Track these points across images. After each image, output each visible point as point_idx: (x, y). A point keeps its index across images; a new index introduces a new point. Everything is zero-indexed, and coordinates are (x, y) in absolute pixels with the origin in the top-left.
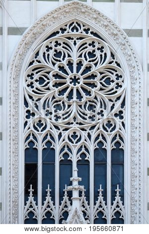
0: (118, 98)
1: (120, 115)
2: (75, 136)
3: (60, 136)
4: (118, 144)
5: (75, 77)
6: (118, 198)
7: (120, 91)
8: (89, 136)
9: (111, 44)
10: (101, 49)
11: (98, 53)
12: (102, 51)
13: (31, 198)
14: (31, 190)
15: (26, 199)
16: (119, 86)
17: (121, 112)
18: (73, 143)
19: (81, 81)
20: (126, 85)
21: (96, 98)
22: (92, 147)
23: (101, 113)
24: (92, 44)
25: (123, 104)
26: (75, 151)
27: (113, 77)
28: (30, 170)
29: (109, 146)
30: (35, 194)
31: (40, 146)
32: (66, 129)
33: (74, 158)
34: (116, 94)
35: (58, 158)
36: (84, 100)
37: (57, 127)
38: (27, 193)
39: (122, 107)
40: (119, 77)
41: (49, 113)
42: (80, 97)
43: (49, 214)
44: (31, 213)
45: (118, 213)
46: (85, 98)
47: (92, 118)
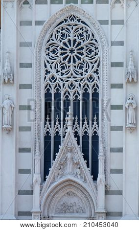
0: (96, 62)
1: (96, 72)
2: (72, 85)
3: (64, 85)
4: (95, 90)
5: (70, 50)
6: (95, 123)
7: (97, 57)
8: (80, 85)
9: (92, 29)
10: (87, 32)
11: (85, 34)
12: (87, 33)
13: (48, 123)
14: (48, 118)
15: (45, 124)
16: (96, 54)
17: (97, 70)
18: (71, 89)
19: (75, 51)
20: (100, 54)
21: (83, 62)
22: (81, 91)
23: (86, 71)
24: (82, 29)
27: (93, 49)
28: (48, 105)
29: (90, 91)
30: (50, 121)
31: (53, 92)
32: (67, 81)
33: (71, 98)
34: (95, 59)
35: (63, 98)
36: (77, 63)
37: (62, 80)
38: (46, 120)
39: (98, 67)
40: (96, 48)
41: (58, 71)
42: (74, 61)
43: (57, 133)
44: (48, 133)
45: (95, 133)
46: (78, 62)
47: (81, 74)
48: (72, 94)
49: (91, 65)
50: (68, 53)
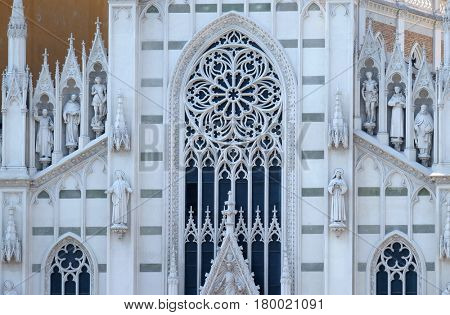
0: (276, 112)
1: (277, 130)
2: (233, 153)
3: (219, 154)
4: (275, 161)
6: (275, 220)
7: (277, 104)
8: (247, 154)
9: (268, 56)
10: (259, 60)
11: (256, 64)
12: (260, 62)
13: (191, 220)
14: (191, 212)
15: (187, 222)
16: (276, 99)
17: (278, 127)
18: (231, 160)
19: (240, 95)
21: (254, 112)
22: (250, 164)
23: (259, 129)
24: (251, 55)
25: (280, 119)
27: (271, 90)
28: (191, 189)
30: (195, 216)
31: (200, 165)
32: (225, 147)
33: (233, 177)
34: (274, 108)
35: (217, 177)
36: (242, 115)
37: (216, 145)
38: (187, 215)
39: (279, 122)
40: (276, 89)
41: (208, 129)
42: (238, 112)
43: (208, 237)
44: (191, 237)
45: (275, 237)
46: (243, 112)
47: (250, 134)
48: (233, 170)
49: (266, 119)
50: (227, 98)
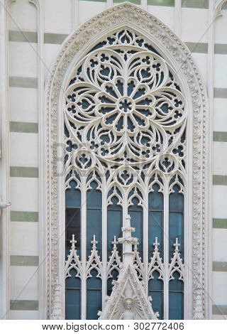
0: (178, 130)
1: (179, 150)
2: (125, 175)
3: (108, 174)
4: (177, 187)
5: (126, 101)
6: (177, 255)
7: (179, 121)
8: (143, 176)
9: (169, 61)
10: (157, 66)
11: (153, 72)
12: (158, 70)
13: (73, 251)
14: (73, 241)
15: (68, 253)
16: (178, 114)
17: (181, 148)
18: (123, 184)
19: (134, 106)
20: (188, 113)
21: (150, 128)
22: (146, 189)
23: (156, 148)
24: (147, 60)
25: (183, 138)
26: (125, 193)
27: (172, 103)
28: (72, 215)
29: (166, 190)
30: (78, 246)
31: (84, 186)
32: (116, 167)
33: (125, 203)
34: (175, 125)
35: (106, 202)
36: (136, 130)
37: (104, 164)
38: (68, 245)
39: (182, 141)
40: (178, 103)
41: (94, 145)
42: (131, 127)
43: (94, 271)
44: (73, 271)
45: (177, 274)
46: (138, 128)
47: (146, 153)
49: (166, 137)
